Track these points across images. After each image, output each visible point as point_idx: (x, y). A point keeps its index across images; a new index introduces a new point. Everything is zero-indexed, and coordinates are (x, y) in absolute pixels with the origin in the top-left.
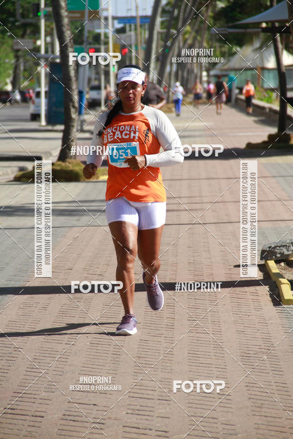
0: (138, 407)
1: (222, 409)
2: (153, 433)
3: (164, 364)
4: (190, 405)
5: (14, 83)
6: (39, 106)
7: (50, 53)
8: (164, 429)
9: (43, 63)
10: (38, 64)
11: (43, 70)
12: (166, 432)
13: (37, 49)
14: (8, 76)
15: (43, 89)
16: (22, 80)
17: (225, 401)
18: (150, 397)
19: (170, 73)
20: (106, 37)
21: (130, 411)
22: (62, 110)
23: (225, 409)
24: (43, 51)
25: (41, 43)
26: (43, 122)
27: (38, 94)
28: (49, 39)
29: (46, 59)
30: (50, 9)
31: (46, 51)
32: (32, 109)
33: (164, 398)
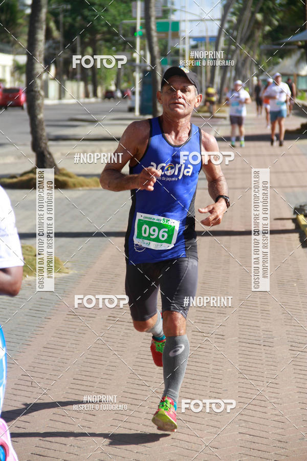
0: (203, 318)
1: (263, 320)
2: (214, 336)
3: (222, 288)
4: (240, 317)
5: (117, 85)
6: (134, 101)
7: (143, 62)
8: (222, 333)
9: (137, 69)
10: (134, 71)
11: (138, 76)
12: (223, 336)
13: (134, 60)
14: (112, 79)
15: (138, 89)
16: (122, 81)
17: (266, 315)
18: (211, 311)
19: (230, 78)
20: (184, 51)
21: (197, 321)
22: (151, 104)
23: (266, 321)
24: (138, 61)
25: (136, 55)
26: (137, 112)
27: (134, 93)
28: (142, 52)
29: (140, 67)
30: (144, 31)
31: (140, 61)
32: (129, 103)
33: (221, 312)
